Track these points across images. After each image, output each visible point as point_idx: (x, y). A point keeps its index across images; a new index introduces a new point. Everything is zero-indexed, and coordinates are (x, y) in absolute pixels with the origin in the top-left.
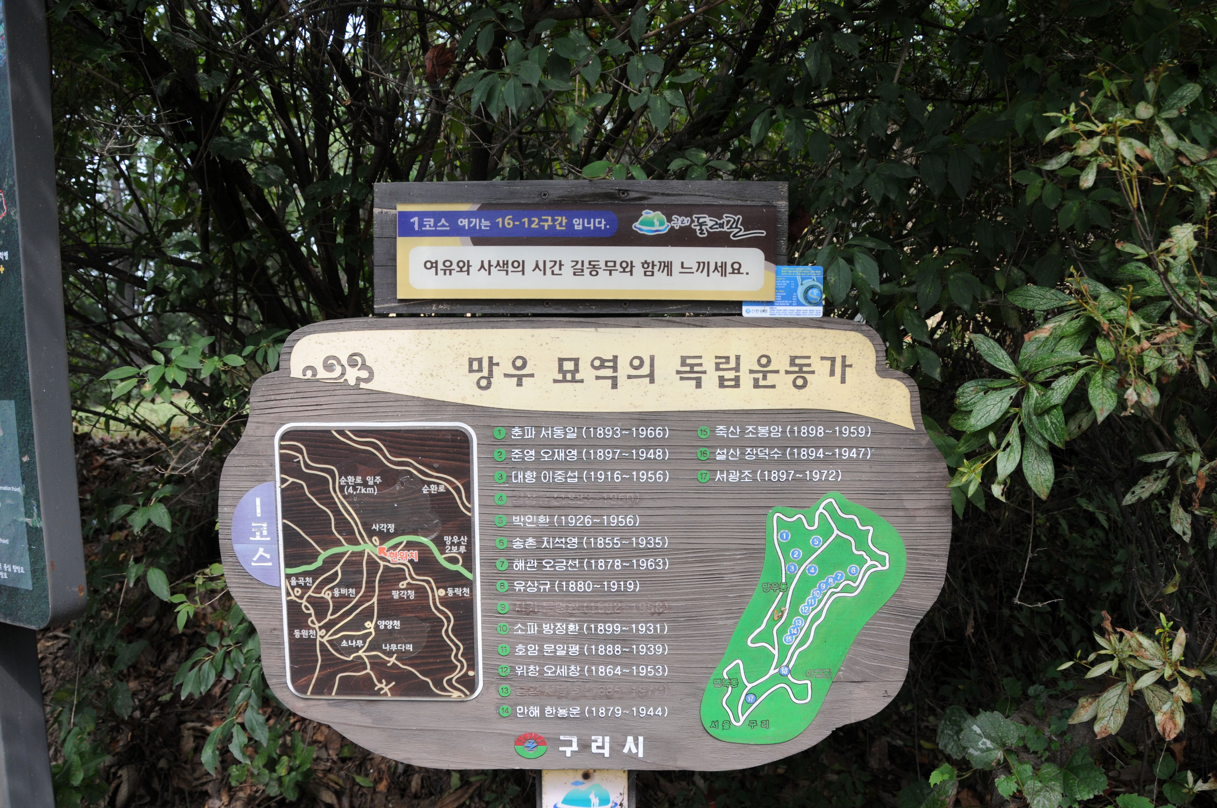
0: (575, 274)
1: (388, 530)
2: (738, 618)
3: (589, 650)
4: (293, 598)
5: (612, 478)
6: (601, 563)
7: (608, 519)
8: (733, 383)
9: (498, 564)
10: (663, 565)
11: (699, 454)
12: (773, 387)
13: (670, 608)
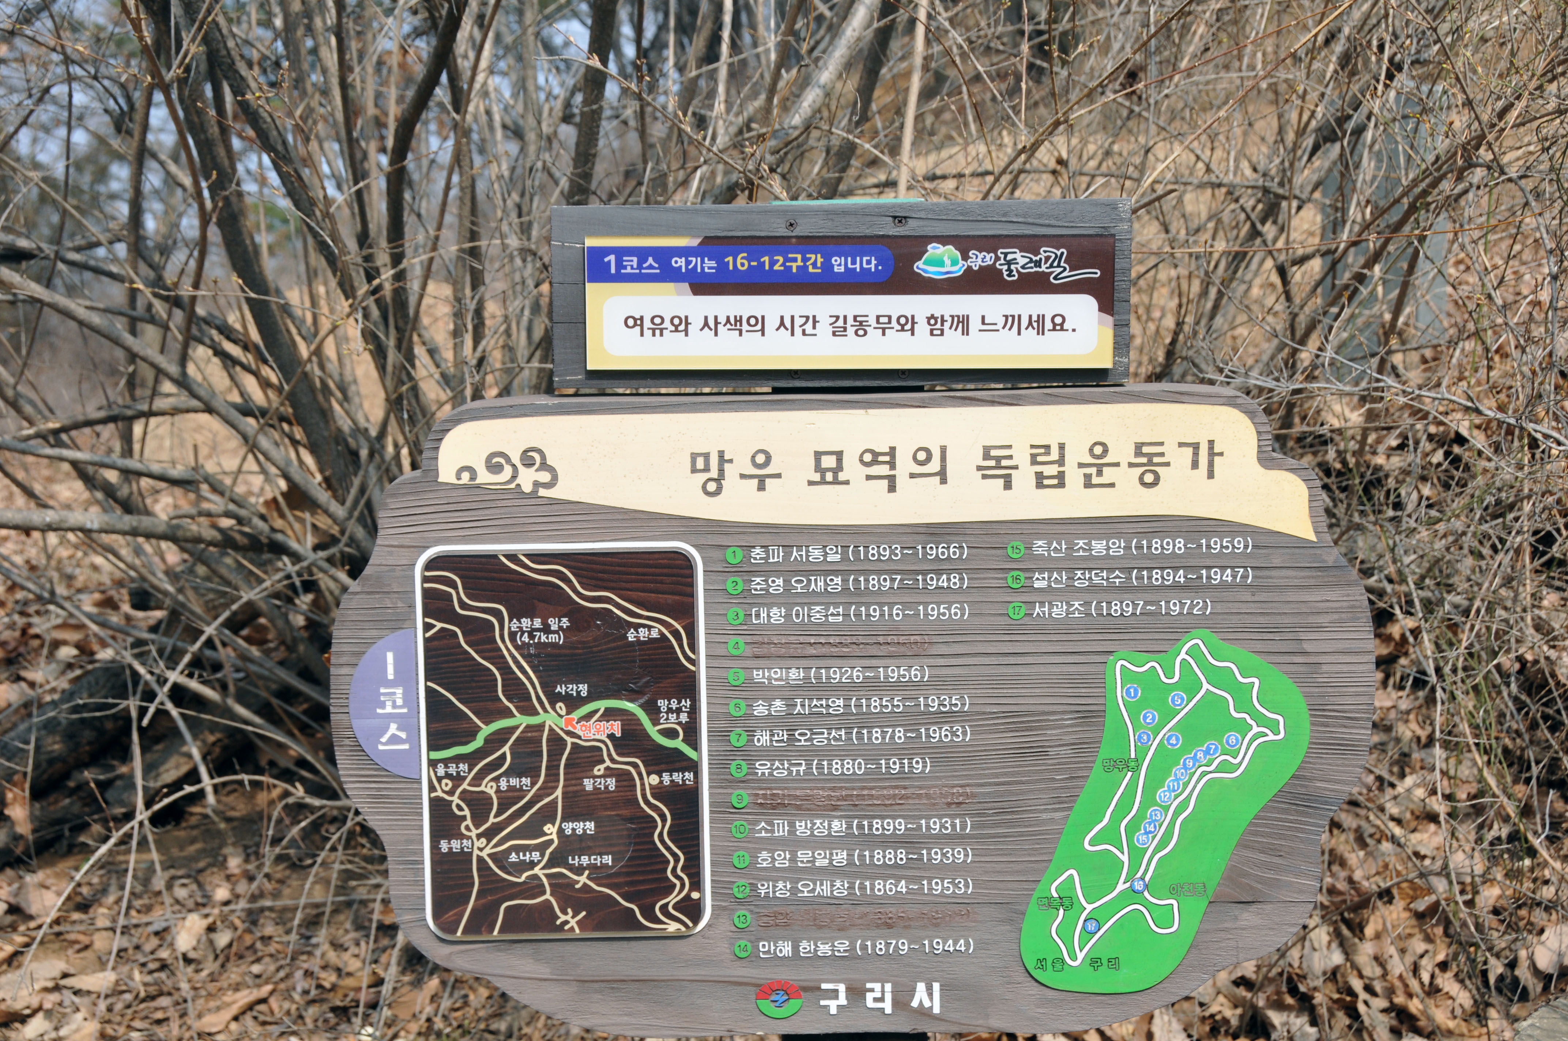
0: (834, 334)
1: (578, 693)
2: (1070, 809)
3: (862, 857)
4: (439, 793)
5: (891, 615)
6: (877, 733)
7: (886, 672)
8: (1055, 482)
9: (733, 738)
10: (963, 734)
11: (1010, 580)
12: (1112, 485)
13: (974, 795)
